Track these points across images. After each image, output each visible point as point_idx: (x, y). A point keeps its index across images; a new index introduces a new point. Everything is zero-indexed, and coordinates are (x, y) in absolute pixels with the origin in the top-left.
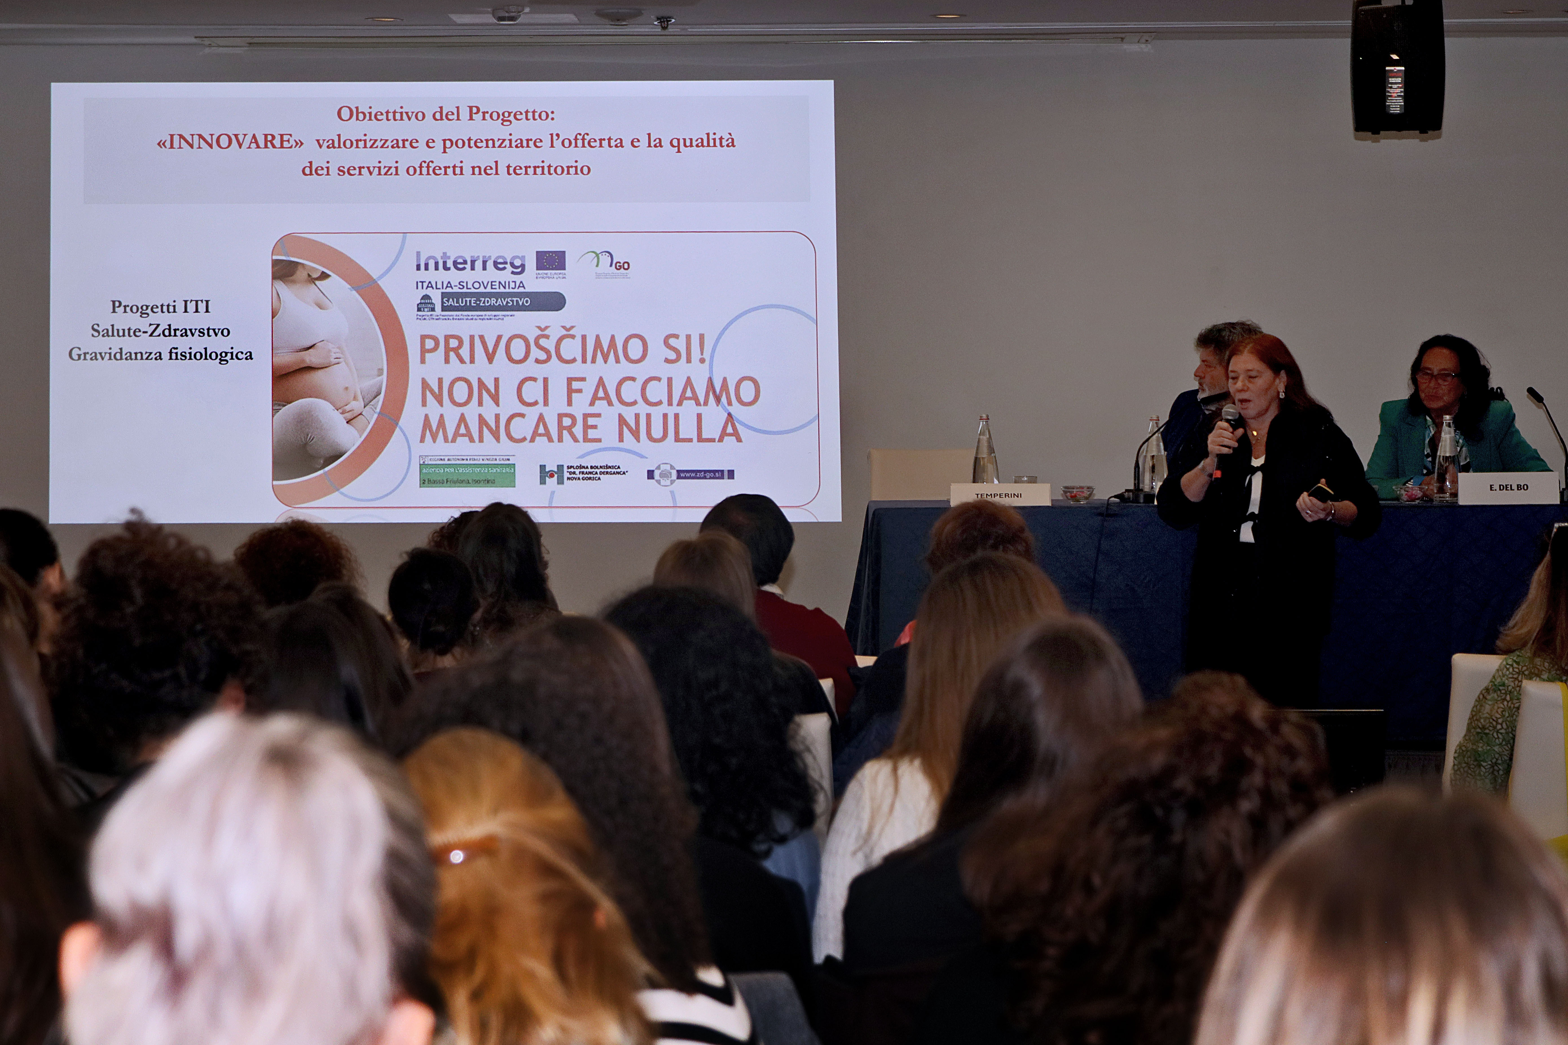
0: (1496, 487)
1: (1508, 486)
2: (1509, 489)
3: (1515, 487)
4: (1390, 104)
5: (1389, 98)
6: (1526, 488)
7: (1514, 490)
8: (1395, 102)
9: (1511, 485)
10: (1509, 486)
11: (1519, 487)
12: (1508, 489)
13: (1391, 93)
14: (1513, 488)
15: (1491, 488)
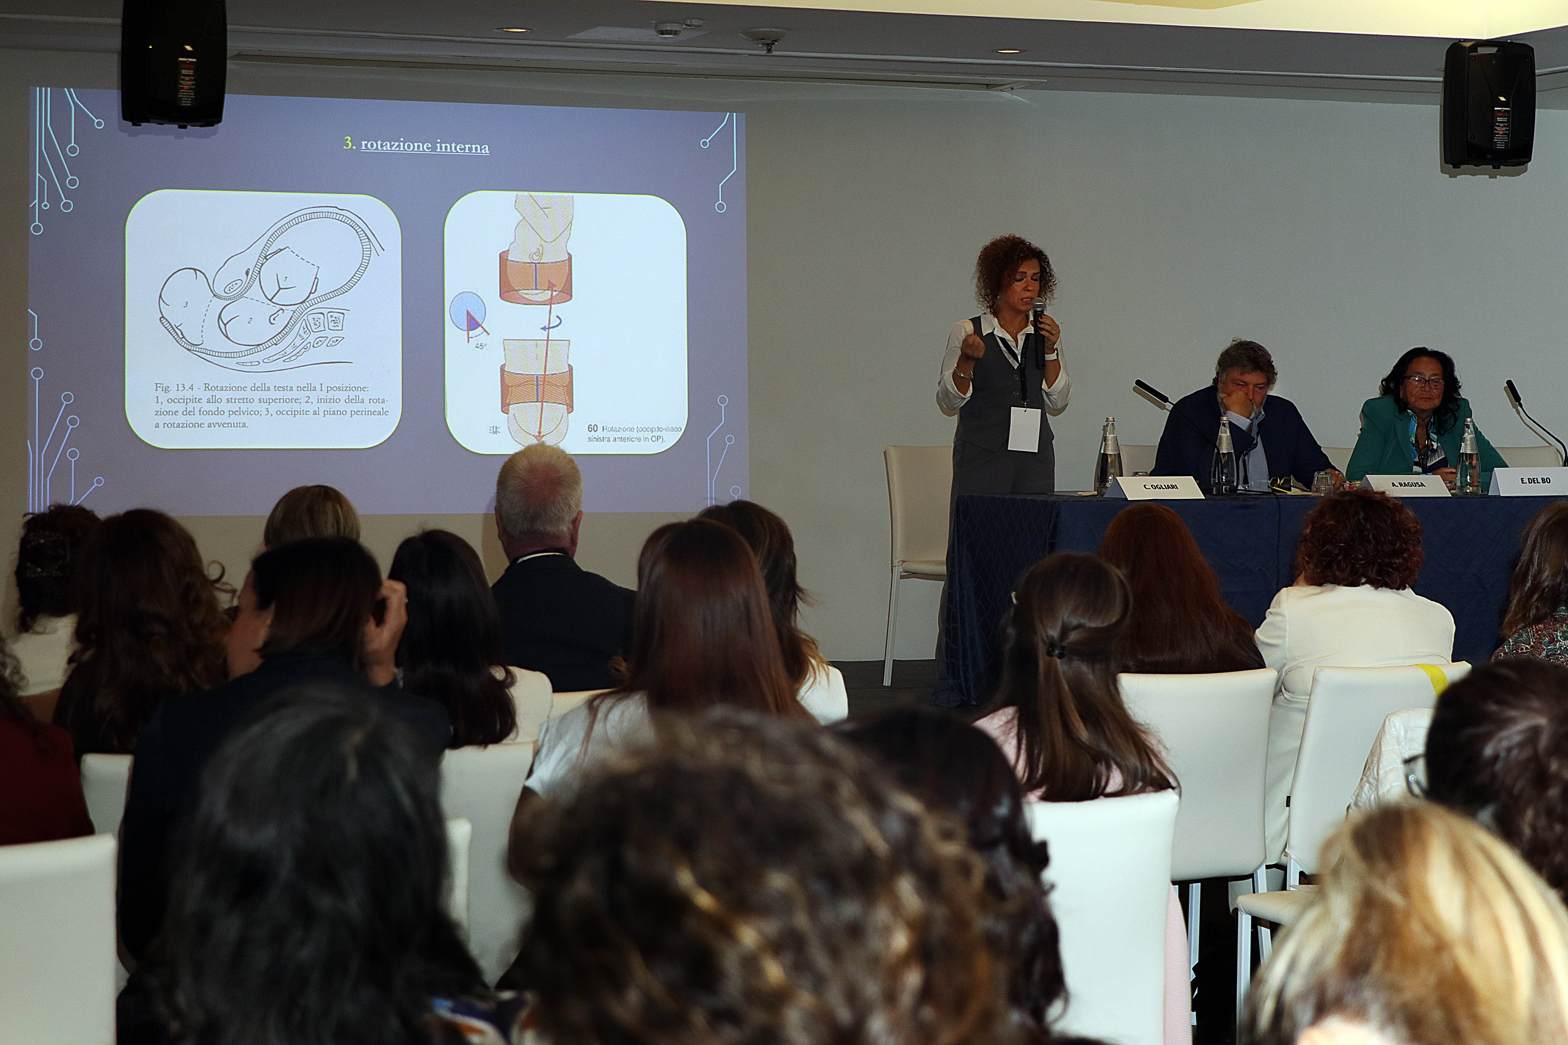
0: (1526, 480)
2: (1536, 482)
4: (1497, 140)
5: (1496, 136)
6: (1548, 481)
8: (1500, 139)
9: (1537, 479)
10: (1536, 480)
13: (1498, 131)
14: (1539, 482)
15: (1522, 481)
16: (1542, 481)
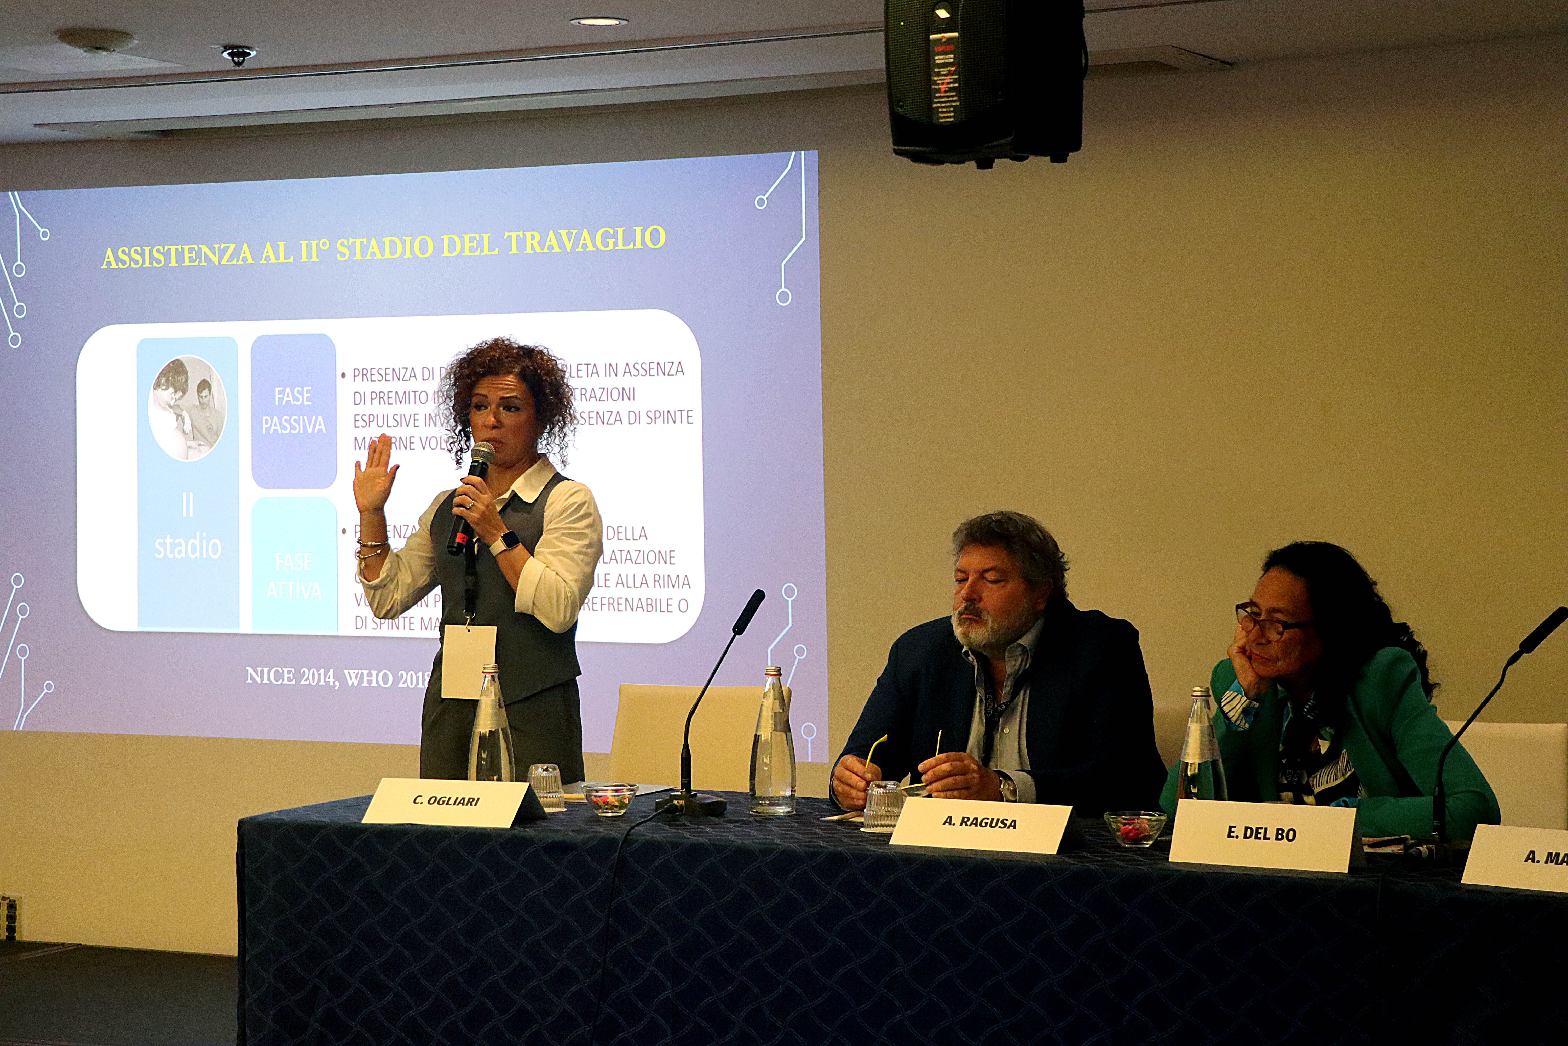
0: (1239, 831)
1: (1260, 831)
2: (1261, 836)
3: (1271, 834)
4: (939, 105)
5: (937, 95)
6: (1291, 838)
7: (1269, 839)
8: (945, 102)
9: (1266, 829)
10: (1262, 831)
11: (1280, 834)
12: (1259, 836)
13: (938, 84)
14: (1268, 837)
15: (1230, 831)
16: (1277, 834)
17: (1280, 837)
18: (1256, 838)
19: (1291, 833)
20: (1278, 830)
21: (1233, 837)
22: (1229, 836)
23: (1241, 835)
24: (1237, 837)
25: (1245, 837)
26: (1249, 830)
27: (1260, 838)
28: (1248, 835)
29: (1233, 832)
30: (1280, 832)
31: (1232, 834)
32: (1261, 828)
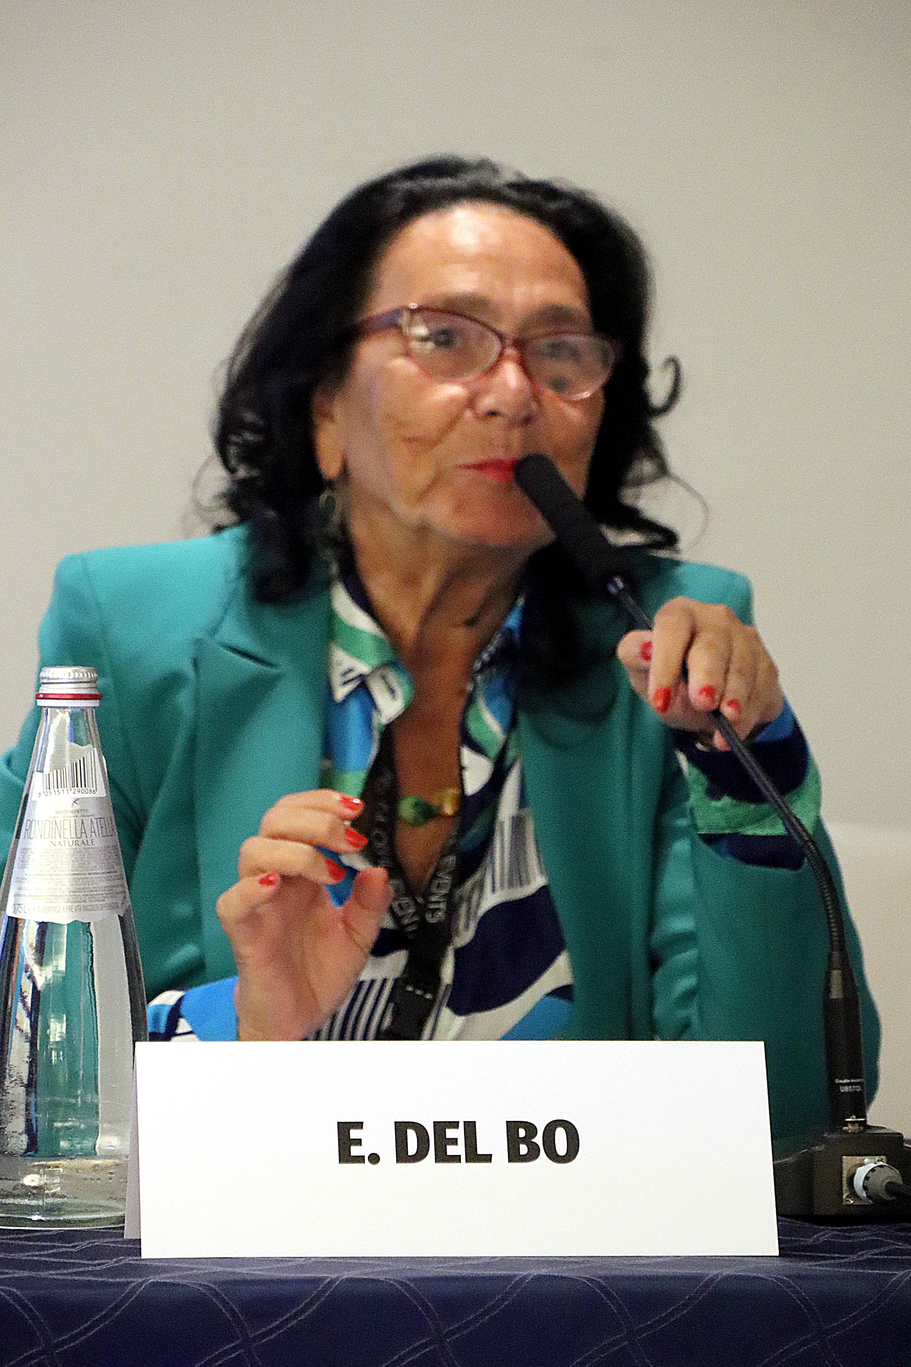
0: (377, 1138)
1: (450, 1133)
2: (458, 1150)
3: (492, 1140)
6: (561, 1148)
7: (487, 1158)
9: (470, 1128)
10: (458, 1134)
11: (523, 1140)
12: (451, 1150)
15: (342, 1141)
16: (513, 1139)
17: (524, 1149)
18: (442, 1157)
19: (561, 1135)
20: (512, 1127)
21: (360, 1159)
22: (345, 1156)
23: (388, 1151)
24: (374, 1158)
25: (402, 1156)
26: (412, 1136)
27: (457, 1159)
28: (412, 1148)
29: (359, 1142)
30: (522, 1133)
31: (355, 1151)
32: (455, 1125)
